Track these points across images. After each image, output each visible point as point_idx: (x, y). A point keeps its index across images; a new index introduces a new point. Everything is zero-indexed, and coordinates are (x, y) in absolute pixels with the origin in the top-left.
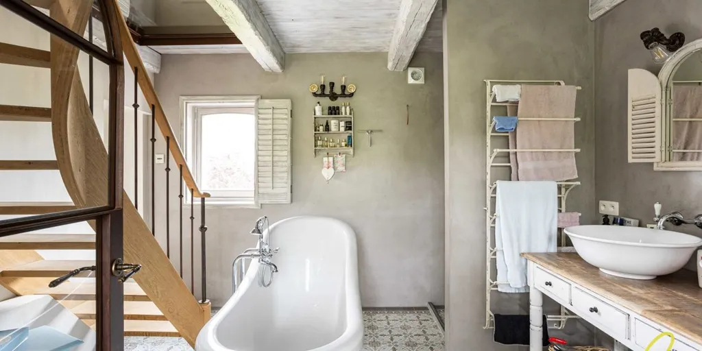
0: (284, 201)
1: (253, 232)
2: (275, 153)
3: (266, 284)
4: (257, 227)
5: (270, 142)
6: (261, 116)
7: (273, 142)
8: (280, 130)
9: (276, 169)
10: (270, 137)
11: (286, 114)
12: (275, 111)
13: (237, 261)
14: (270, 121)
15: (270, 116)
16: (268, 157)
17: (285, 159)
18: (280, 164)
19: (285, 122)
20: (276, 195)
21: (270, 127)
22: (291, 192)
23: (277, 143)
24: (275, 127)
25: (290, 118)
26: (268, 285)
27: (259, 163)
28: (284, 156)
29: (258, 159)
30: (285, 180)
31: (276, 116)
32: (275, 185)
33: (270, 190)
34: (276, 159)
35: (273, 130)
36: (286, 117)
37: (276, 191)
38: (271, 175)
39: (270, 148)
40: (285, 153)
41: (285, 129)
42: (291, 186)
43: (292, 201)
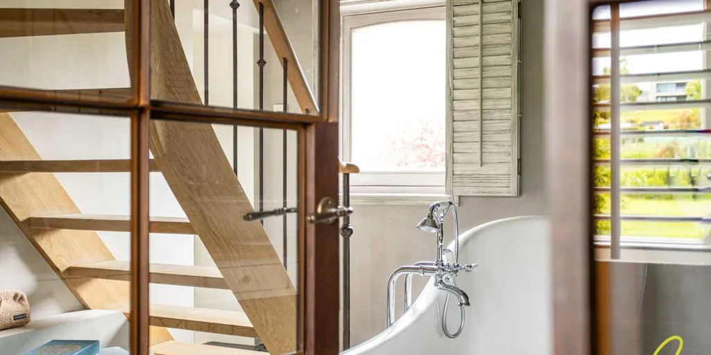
0: (504, 192)
1: (424, 224)
2: (487, 93)
3: (452, 332)
4: (431, 216)
5: (477, 72)
6: (458, 20)
7: (482, 71)
8: (497, 45)
9: (489, 125)
10: (477, 61)
11: (509, 12)
12: (486, 8)
13: (396, 278)
14: (477, 29)
15: (477, 19)
16: (473, 103)
17: (506, 104)
18: (497, 115)
19: (508, 28)
20: (488, 178)
21: (477, 40)
22: (520, 173)
23: (490, 72)
24: (488, 39)
25: (516, 20)
26: (456, 335)
27: (456, 114)
28: (504, 98)
29: (452, 104)
30: (508, 149)
31: (487, 18)
32: (486, 158)
33: (475, 169)
34: (488, 104)
35: (483, 46)
36: (509, 17)
37: (487, 170)
38: (479, 139)
39: (477, 83)
40: (508, 92)
41: (505, 45)
42: (520, 161)
43: (520, 191)
